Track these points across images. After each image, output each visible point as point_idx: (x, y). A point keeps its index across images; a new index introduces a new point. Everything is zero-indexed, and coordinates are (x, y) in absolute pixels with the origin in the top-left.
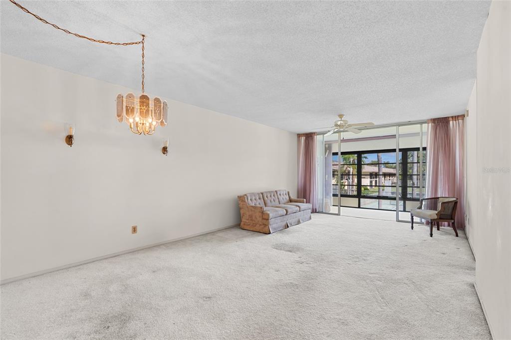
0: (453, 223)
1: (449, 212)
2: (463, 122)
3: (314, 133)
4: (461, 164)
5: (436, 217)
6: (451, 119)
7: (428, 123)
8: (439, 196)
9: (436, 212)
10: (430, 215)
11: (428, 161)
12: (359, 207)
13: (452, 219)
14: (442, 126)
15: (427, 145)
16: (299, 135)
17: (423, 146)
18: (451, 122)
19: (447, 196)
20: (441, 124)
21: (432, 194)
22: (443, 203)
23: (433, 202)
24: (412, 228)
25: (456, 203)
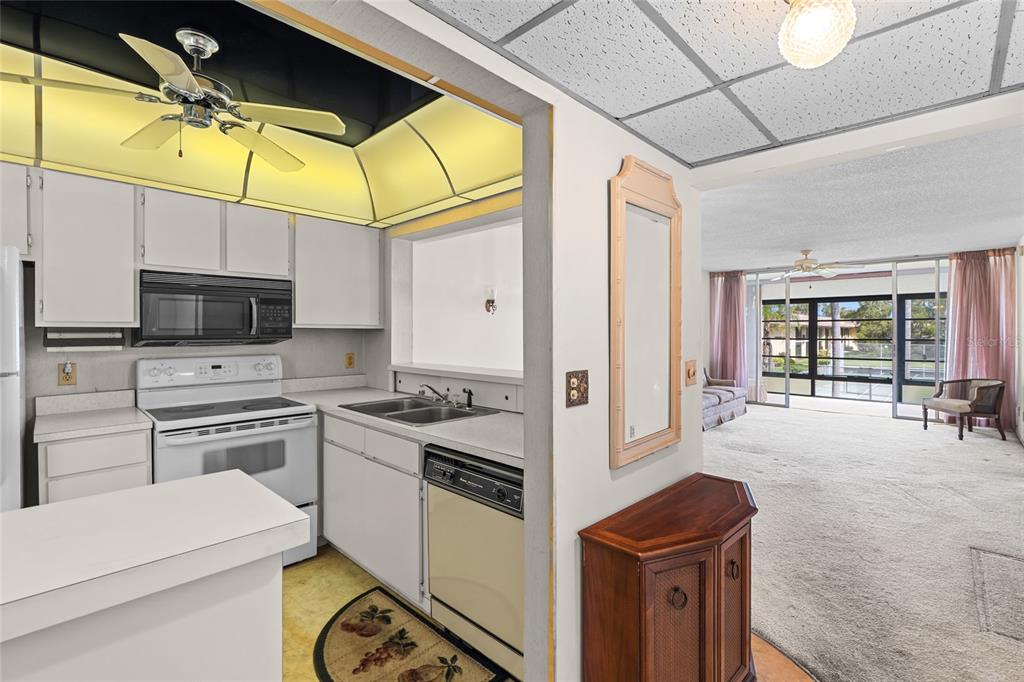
0: (998, 420)
1: (991, 402)
2: (1013, 259)
3: (742, 271)
4: (1009, 327)
5: (969, 410)
6: (990, 253)
7: (951, 259)
8: (970, 377)
9: (969, 402)
10: (960, 407)
11: (951, 316)
12: (813, 394)
13: (995, 413)
14: (976, 265)
15: (949, 288)
16: (713, 275)
17: (941, 290)
18: (992, 259)
19: (985, 377)
20: (975, 262)
21: (957, 373)
22: (980, 389)
23: (961, 388)
24: (926, 427)
25: (1001, 388)
